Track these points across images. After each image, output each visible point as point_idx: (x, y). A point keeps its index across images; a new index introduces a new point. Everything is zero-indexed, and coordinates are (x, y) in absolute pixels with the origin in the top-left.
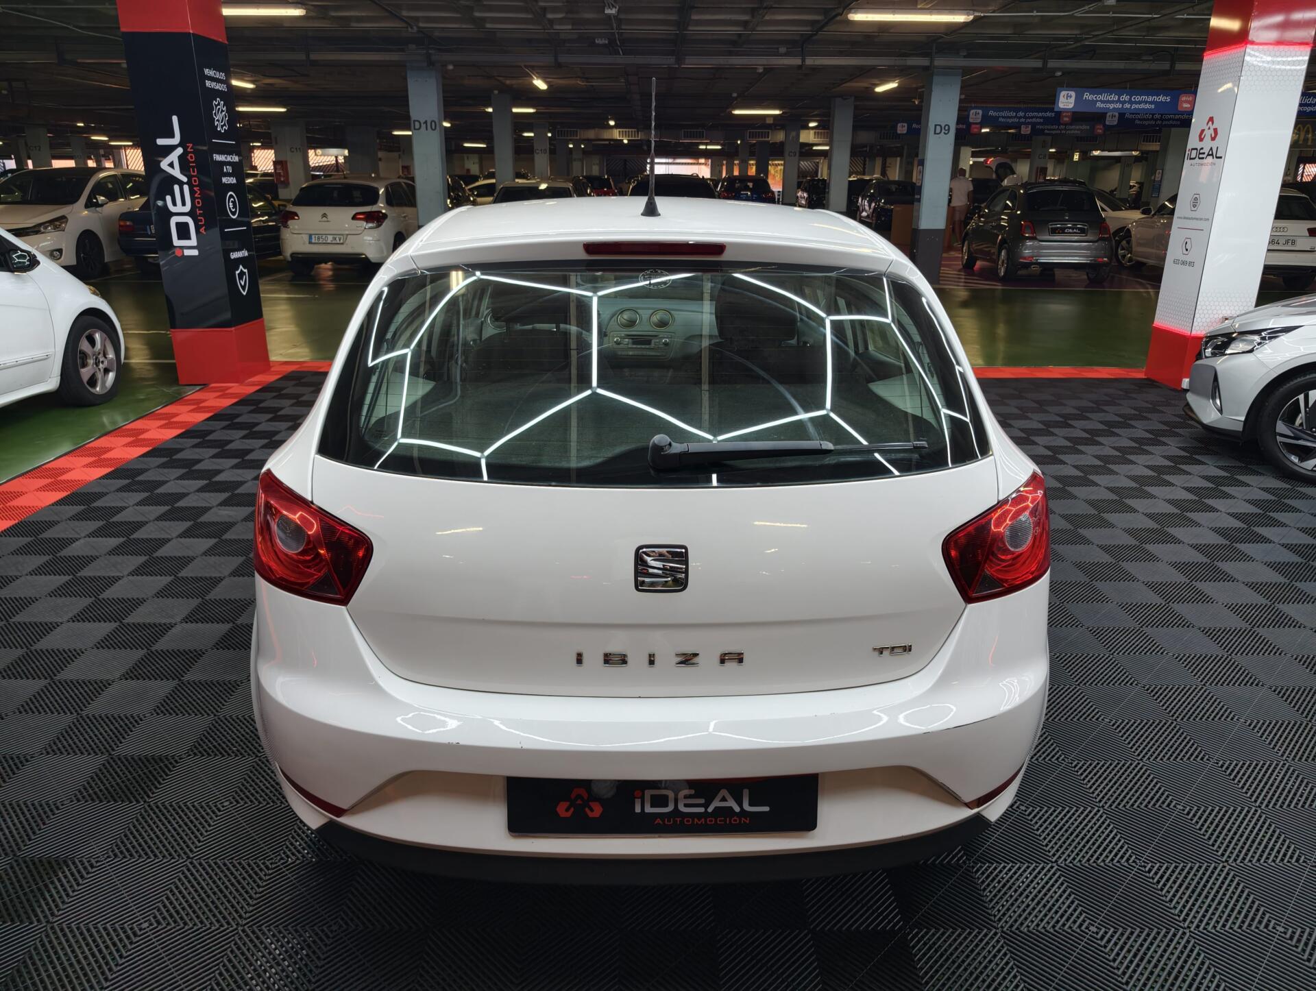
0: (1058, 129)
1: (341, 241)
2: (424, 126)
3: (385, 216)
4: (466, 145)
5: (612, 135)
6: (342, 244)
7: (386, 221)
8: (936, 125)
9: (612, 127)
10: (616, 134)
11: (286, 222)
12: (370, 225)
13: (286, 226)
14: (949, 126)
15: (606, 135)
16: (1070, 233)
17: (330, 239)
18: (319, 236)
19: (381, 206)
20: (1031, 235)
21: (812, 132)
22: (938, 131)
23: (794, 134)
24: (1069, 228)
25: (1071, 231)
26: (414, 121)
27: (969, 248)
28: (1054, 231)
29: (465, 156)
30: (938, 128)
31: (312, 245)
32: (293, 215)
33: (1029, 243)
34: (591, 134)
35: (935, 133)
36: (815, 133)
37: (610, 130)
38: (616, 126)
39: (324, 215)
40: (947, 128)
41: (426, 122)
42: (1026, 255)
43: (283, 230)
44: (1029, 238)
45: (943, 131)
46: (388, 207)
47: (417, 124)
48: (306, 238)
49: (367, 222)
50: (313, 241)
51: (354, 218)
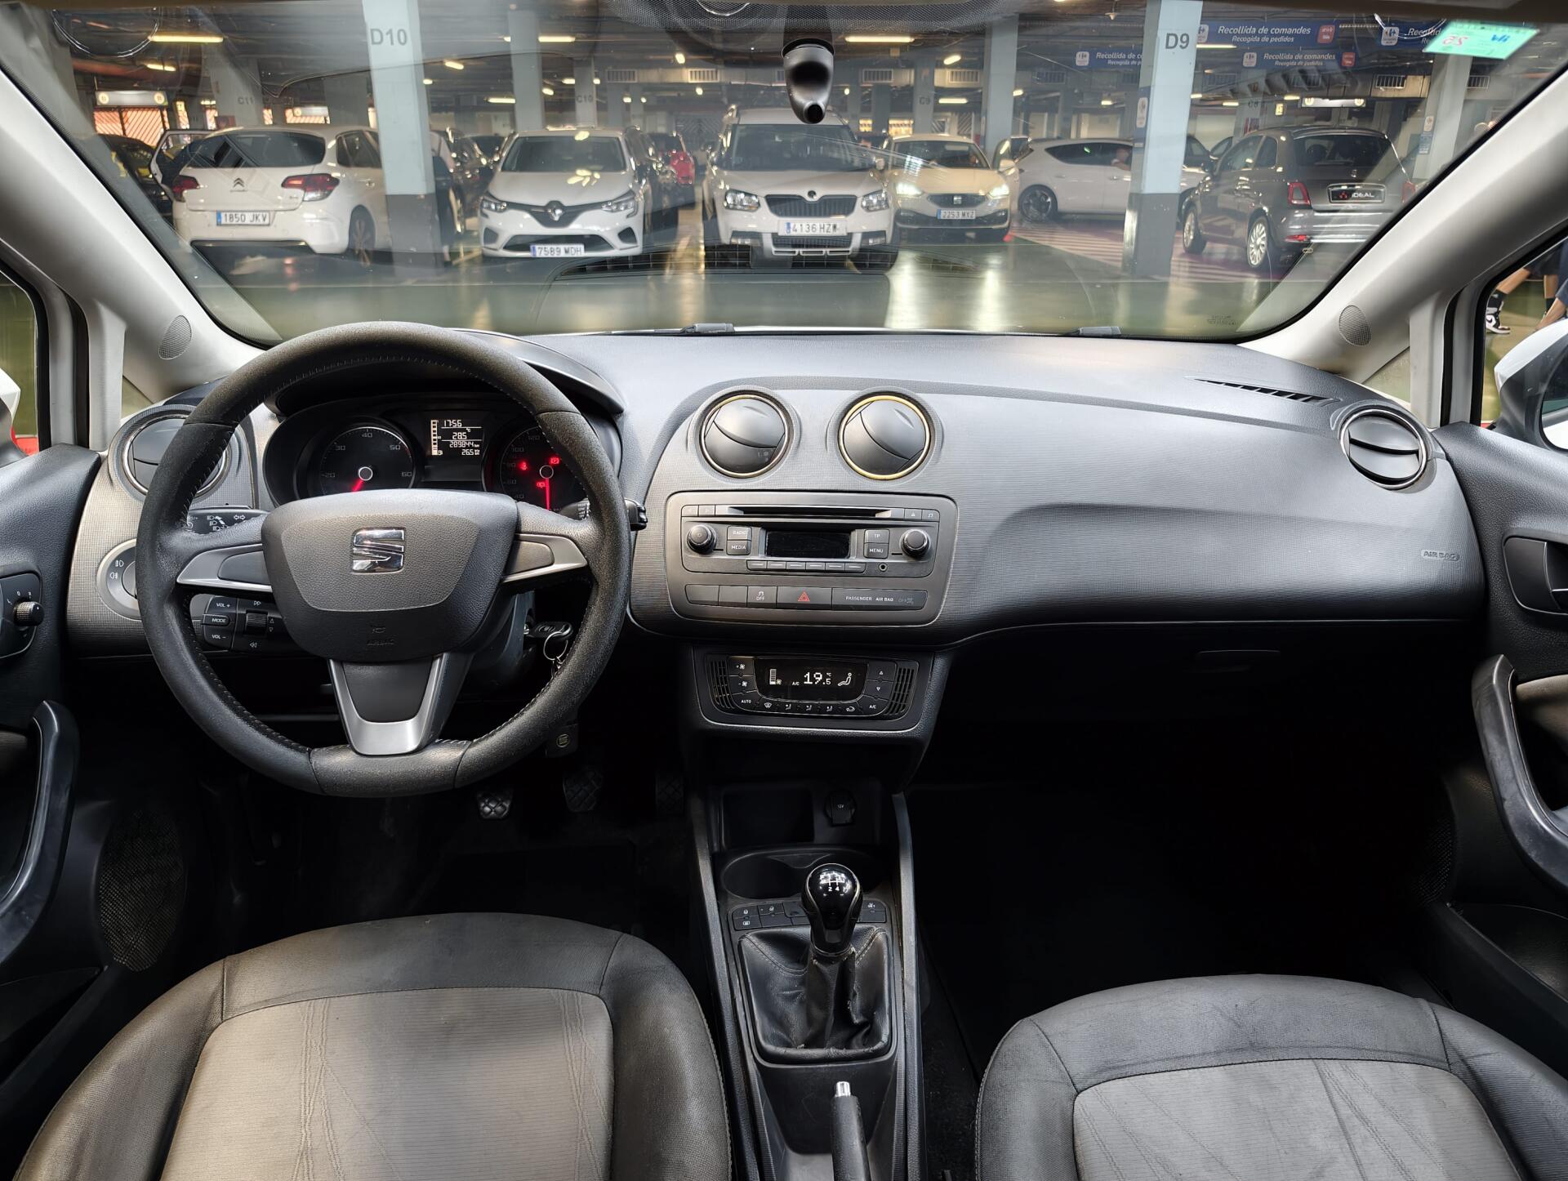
0: (1294, 60)
1: (267, 222)
2: (387, 38)
3: (335, 182)
4: (493, 100)
5: (682, 78)
6: (269, 225)
7: (337, 190)
8: (1169, 35)
9: (680, 66)
10: (687, 76)
11: (181, 195)
12: (312, 195)
13: (181, 199)
14: (1187, 35)
15: (673, 77)
16: (1359, 198)
17: (249, 218)
18: (232, 213)
19: (329, 165)
20: (1302, 203)
21: (948, 72)
22: (1172, 43)
23: (926, 72)
24: (1359, 191)
25: (1360, 195)
26: (372, 30)
27: (1196, 224)
28: (1338, 196)
29: (492, 114)
30: (1172, 40)
31: (219, 228)
32: (193, 183)
33: (1299, 215)
34: (653, 76)
35: (1167, 47)
36: (952, 73)
37: (678, 71)
38: (687, 65)
39: (239, 182)
40: (1185, 38)
41: (390, 32)
42: (1293, 233)
43: (177, 206)
44: (1299, 207)
45: (1179, 43)
46: (343, 168)
47: (377, 34)
48: (212, 217)
49: (305, 190)
50: (223, 222)
51: (286, 184)
